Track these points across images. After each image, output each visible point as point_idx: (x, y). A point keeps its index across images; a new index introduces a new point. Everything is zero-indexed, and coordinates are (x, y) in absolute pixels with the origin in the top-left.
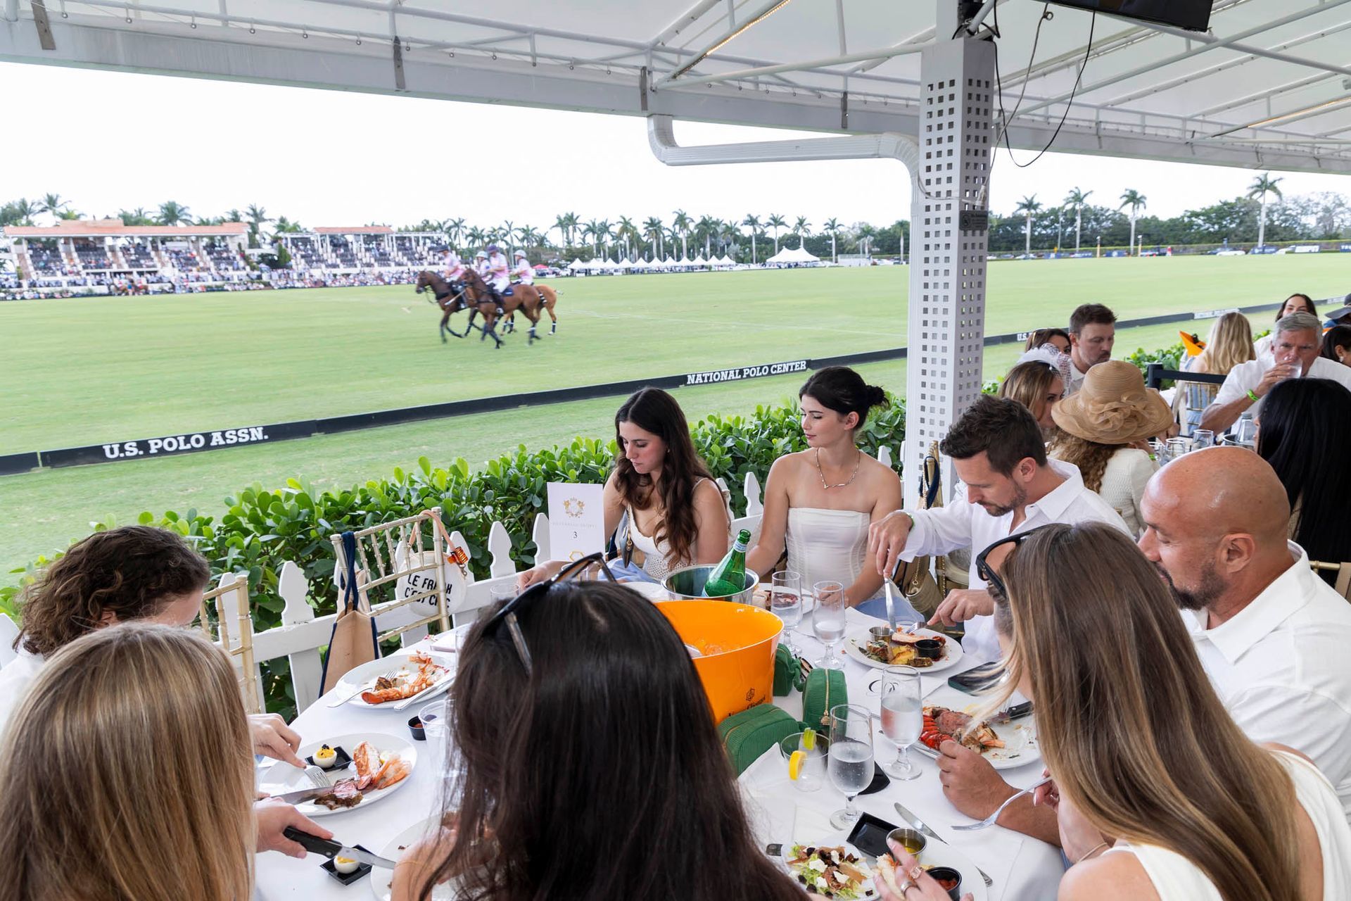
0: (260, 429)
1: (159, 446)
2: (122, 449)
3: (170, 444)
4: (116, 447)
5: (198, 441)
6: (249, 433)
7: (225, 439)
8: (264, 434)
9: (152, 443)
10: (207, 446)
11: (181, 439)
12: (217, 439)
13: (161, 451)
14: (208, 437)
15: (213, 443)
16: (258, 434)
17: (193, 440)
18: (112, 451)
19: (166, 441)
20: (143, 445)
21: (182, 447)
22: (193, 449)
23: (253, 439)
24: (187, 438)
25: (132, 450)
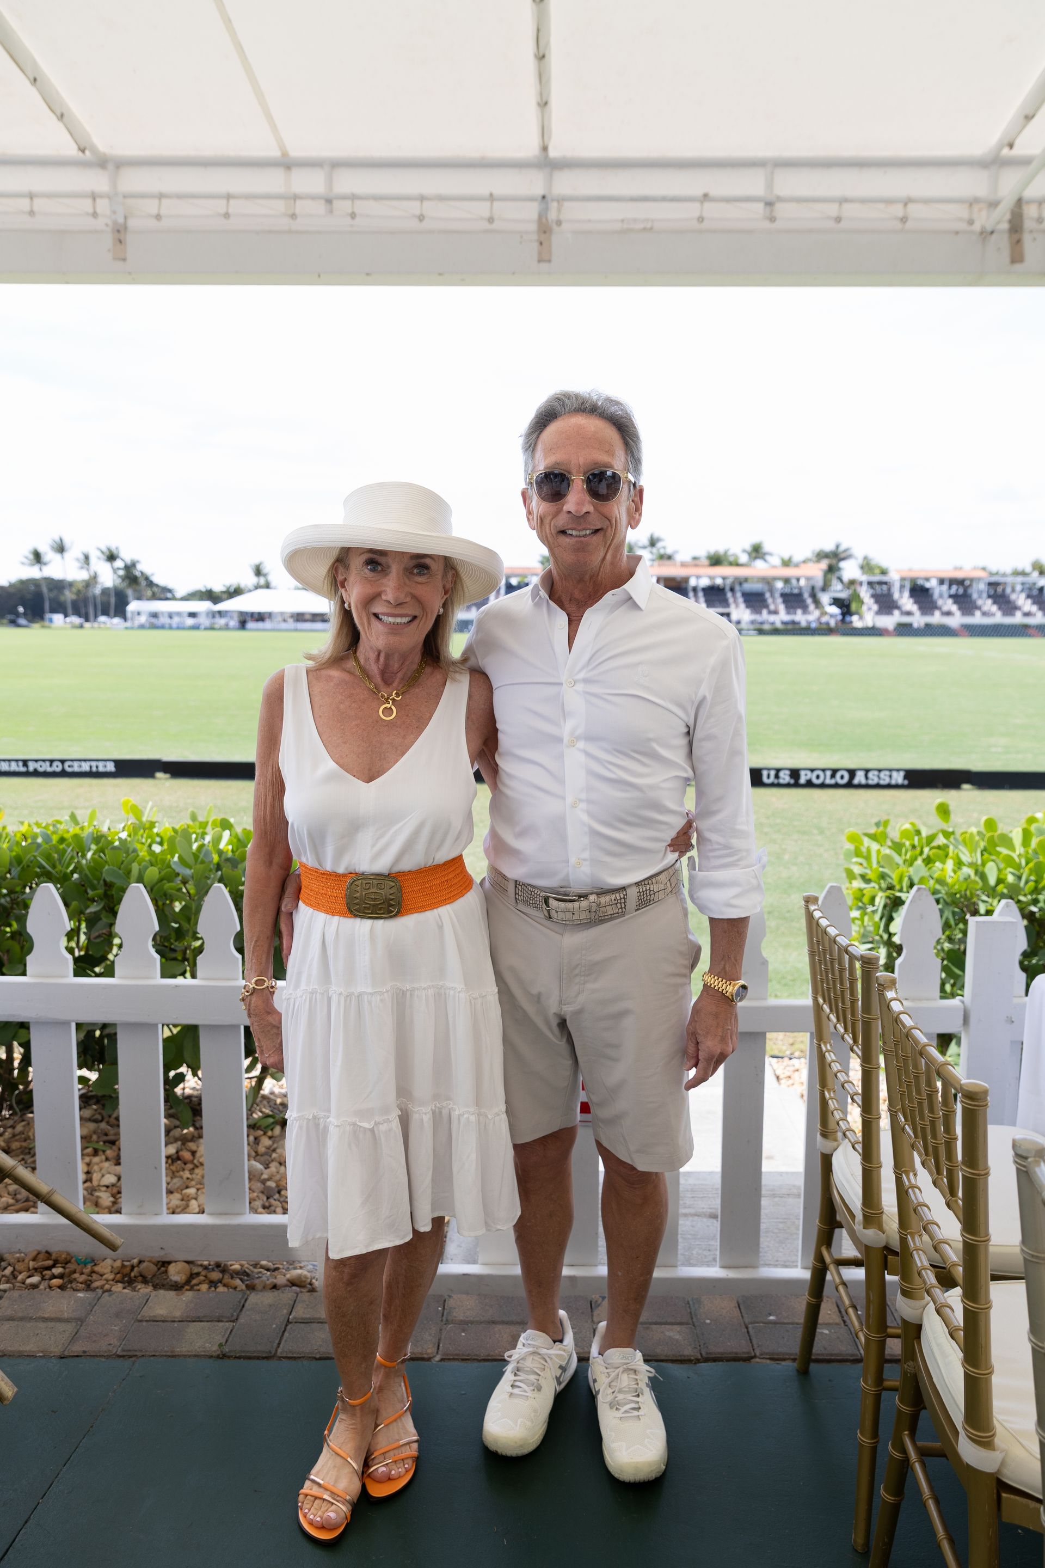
0: (902, 774)
1: (808, 778)
2: (777, 776)
3: (818, 777)
4: (773, 773)
5: (842, 777)
6: (890, 776)
7: (867, 778)
8: (905, 777)
9: (802, 773)
10: (849, 785)
11: (829, 773)
12: (860, 778)
13: (809, 784)
14: (852, 773)
15: (856, 781)
16: (899, 778)
17: (838, 775)
18: (769, 776)
19: (816, 773)
20: (795, 773)
21: (829, 781)
22: (836, 786)
23: (893, 782)
24: (834, 772)
25: (785, 778)
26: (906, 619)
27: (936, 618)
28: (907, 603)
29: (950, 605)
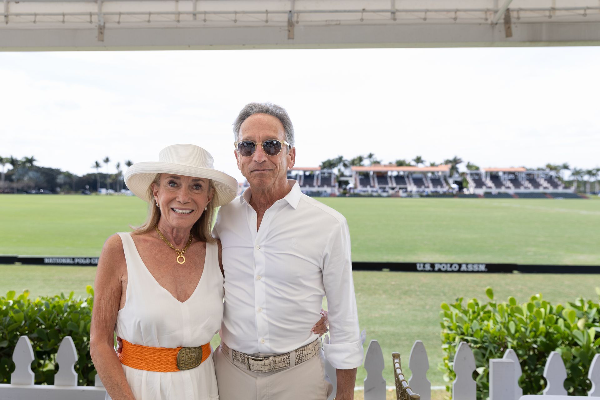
0: (484, 266)
1: (439, 268)
2: (424, 267)
3: (444, 267)
4: (422, 265)
5: (455, 268)
6: (478, 267)
7: (467, 267)
8: (485, 268)
9: (436, 266)
10: (459, 271)
11: (449, 266)
12: (464, 268)
13: (440, 271)
15: (462, 269)
16: (483, 268)
17: (453, 266)
18: (420, 267)
19: (442, 265)
20: (432, 265)
21: (449, 269)
22: (453, 271)
23: (480, 270)
24: (451, 265)
25: (428, 267)
26: (489, 190)
27: (503, 190)
28: (489, 183)
29: (509, 184)
